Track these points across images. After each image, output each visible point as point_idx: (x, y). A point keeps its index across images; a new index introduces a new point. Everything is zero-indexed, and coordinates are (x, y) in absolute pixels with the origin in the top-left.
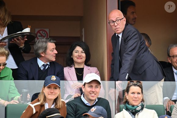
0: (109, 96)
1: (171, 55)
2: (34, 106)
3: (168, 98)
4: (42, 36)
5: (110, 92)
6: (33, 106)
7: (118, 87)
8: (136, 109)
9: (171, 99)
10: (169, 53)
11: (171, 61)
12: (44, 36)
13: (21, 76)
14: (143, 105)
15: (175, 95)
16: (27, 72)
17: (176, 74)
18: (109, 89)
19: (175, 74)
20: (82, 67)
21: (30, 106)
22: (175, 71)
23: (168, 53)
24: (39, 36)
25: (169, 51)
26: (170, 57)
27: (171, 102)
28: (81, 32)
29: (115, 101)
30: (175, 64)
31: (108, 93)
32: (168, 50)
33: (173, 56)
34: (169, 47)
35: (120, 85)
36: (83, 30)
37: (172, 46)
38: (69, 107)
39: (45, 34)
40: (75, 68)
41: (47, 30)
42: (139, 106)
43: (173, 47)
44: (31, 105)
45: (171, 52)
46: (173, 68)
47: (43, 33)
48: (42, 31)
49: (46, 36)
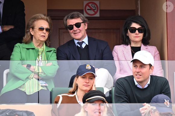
4: (91, 9)
12: (94, 9)
20: (139, 46)
24: (88, 10)
28: (137, 4)
36: (139, 2)
40: (131, 47)
41: (98, 3)
47: (93, 6)
48: (92, 4)
49: (96, 10)
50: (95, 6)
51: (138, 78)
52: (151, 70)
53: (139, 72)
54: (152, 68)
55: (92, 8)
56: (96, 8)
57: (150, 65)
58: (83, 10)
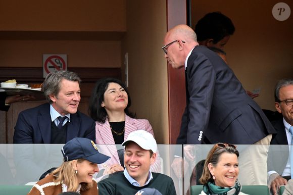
0: (172, 170)
1: (281, 99)
2: (43, 189)
3: (276, 172)
4: (54, 67)
5: (174, 163)
6: (40, 188)
7: (188, 155)
8: (226, 192)
9: (281, 176)
10: (278, 95)
11: (282, 109)
12: (59, 67)
13: (20, 135)
14: (238, 187)
15: (287, 168)
16: (33, 129)
17: (290, 131)
18: (172, 158)
19: (287, 132)
21: (35, 189)
22: (288, 126)
23: (275, 95)
24: (50, 67)
25: (278, 93)
26: (280, 102)
27: (281, 180)
28: (123, 59)
29: (182, 179)
30: (289, 114)
31: (170, 166)
32: (276, 90)
33: (286, 101)
34: (277, 84)
35: (192, 151)
36: (127, 56)
37: (283, 83)
38: (103, 189)
39: (60, 63)
40: (110, 123)
41: (64, 57)
42: (231, 189)
43: (285, 85)
44: (38, 187)
45: (281, 94)
46: (285, 121)
47: (57, 62)
48: (55, 59)
49: (61, 67)
50: (61, 62)
51: (133, 171)
52: (152, 158)
53: (135, 162)
54: (154, 156)
55: (56, 66)
56: (61, 65)
57: (151, 152)
58: (42, 68)
